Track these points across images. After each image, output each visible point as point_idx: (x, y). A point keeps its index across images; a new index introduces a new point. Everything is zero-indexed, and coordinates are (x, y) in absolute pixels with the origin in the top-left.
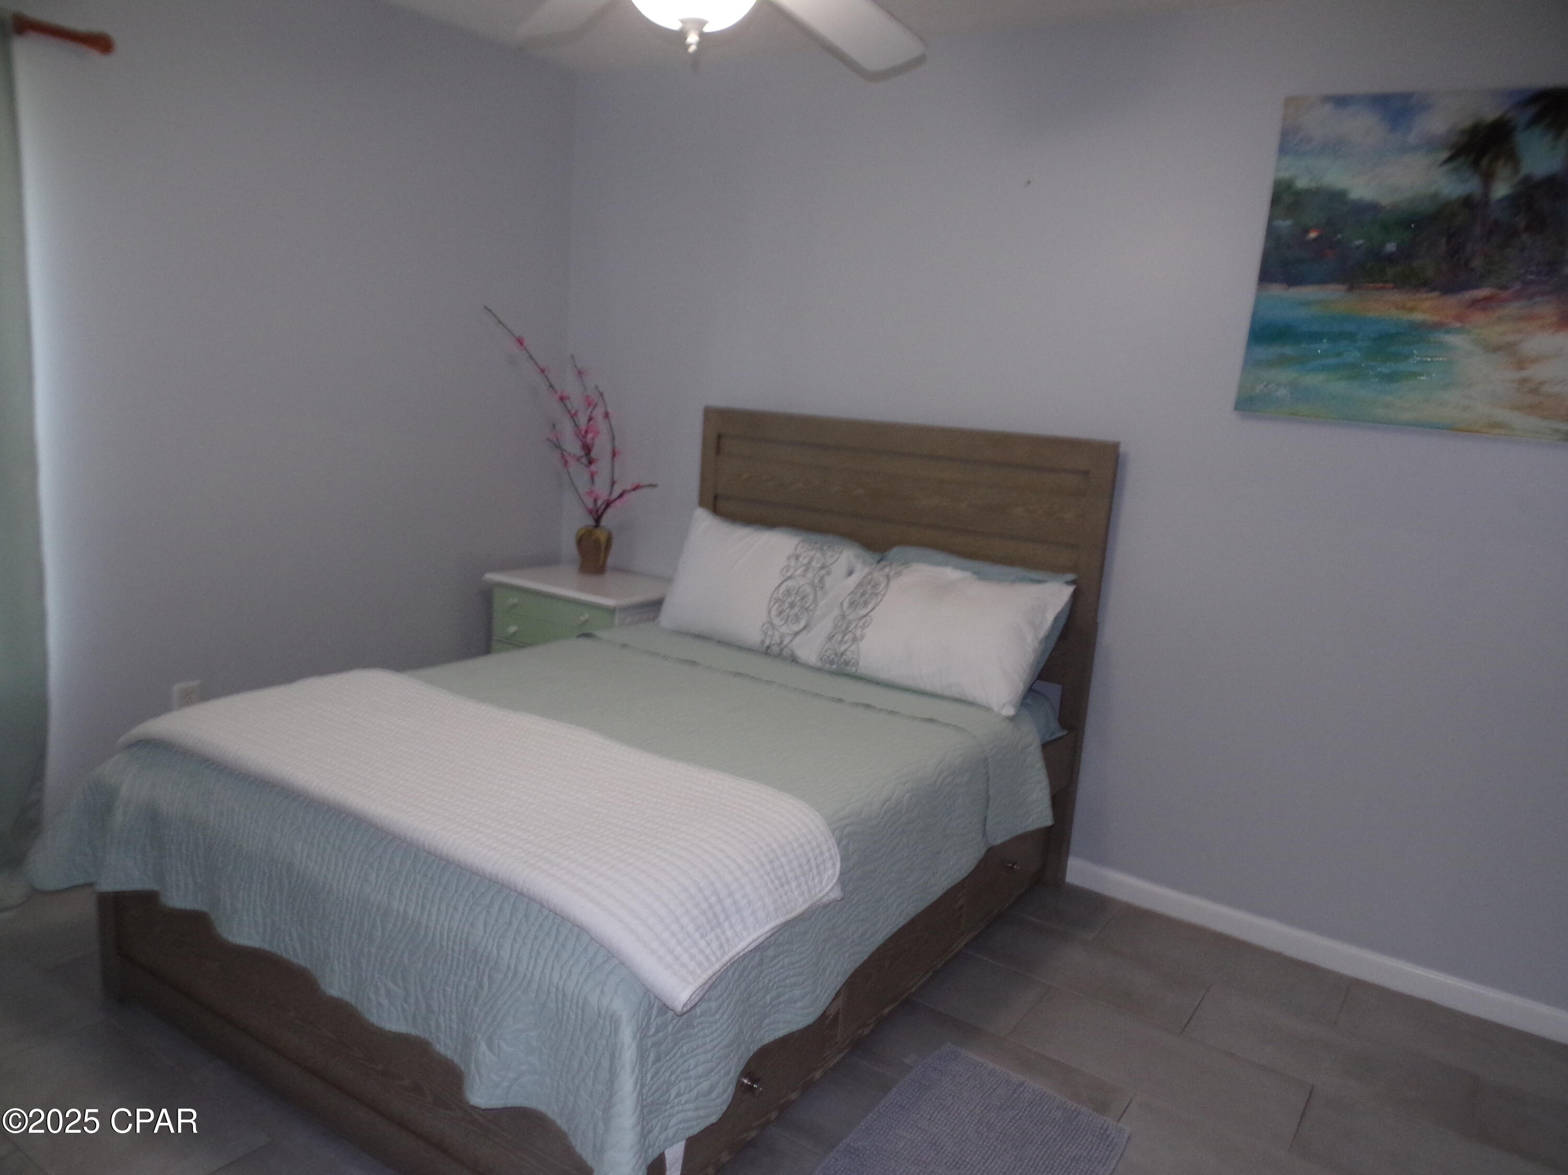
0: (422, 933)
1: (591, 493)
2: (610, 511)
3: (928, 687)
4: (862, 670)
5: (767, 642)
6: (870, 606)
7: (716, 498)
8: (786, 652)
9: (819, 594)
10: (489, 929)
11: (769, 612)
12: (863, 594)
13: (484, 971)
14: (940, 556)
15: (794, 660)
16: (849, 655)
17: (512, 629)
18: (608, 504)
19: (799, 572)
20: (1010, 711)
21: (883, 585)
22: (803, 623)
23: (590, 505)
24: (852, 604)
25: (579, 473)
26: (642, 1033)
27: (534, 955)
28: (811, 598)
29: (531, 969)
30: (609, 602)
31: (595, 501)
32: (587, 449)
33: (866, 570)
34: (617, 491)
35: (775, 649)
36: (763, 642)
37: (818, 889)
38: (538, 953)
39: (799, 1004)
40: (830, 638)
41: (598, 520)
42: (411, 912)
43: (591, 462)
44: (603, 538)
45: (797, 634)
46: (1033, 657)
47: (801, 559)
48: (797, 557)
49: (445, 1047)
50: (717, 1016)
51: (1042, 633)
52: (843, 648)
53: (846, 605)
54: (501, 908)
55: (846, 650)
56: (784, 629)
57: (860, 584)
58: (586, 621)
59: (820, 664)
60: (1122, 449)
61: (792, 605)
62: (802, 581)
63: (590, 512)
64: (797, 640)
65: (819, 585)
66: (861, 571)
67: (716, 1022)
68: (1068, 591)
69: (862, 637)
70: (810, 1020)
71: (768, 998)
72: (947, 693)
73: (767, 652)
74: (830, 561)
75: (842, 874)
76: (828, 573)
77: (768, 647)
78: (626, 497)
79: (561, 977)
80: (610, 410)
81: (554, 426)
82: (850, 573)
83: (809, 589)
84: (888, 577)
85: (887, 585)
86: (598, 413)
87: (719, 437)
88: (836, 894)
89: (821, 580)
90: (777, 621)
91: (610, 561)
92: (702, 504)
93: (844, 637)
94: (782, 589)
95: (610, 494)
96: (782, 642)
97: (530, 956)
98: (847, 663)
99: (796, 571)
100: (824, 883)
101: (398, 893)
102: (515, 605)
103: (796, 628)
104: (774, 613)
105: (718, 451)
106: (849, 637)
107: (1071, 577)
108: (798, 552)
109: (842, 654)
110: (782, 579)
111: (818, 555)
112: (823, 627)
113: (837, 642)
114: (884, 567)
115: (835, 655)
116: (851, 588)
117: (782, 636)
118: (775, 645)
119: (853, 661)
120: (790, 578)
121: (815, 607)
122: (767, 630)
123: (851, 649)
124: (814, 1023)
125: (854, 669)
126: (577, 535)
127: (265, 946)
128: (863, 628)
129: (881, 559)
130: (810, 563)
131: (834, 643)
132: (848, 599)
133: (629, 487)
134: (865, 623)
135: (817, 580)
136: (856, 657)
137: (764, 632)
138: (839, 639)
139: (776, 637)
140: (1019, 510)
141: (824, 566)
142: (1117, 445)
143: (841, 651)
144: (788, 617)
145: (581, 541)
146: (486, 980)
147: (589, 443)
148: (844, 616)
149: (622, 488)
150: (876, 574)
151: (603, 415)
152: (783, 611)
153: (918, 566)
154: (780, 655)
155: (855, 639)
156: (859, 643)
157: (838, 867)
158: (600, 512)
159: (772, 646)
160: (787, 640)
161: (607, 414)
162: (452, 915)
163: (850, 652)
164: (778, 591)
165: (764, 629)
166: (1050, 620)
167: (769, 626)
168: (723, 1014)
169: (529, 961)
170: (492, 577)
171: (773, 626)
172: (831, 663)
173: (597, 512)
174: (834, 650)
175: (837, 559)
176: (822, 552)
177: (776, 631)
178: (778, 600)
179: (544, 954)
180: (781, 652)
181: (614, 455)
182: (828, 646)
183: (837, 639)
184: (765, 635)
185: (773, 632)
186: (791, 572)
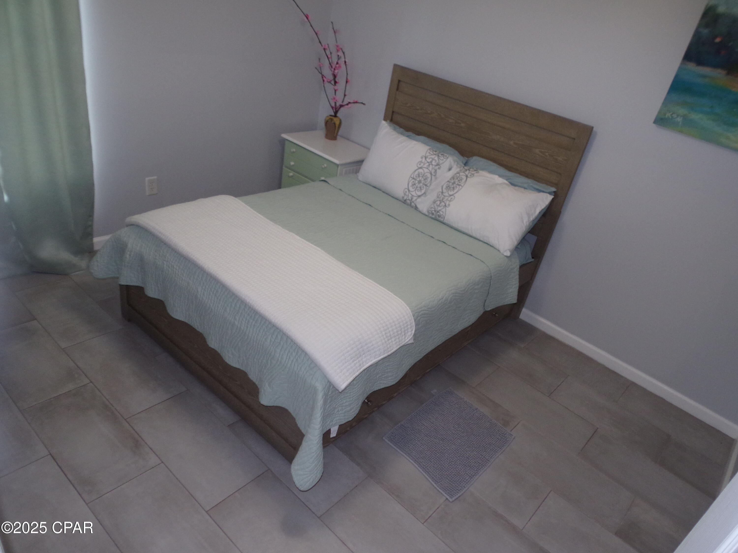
0: (246, 337)
1: (334, 98)
2: (342, 109)
3: (474, 235)
4: (445, 221)
5: (405, 198)
6: (455, 191)
7: (393, 112)
8: (413, 204)
9: (433, 177)
10: (272, 343)
11: (408, 184)
12: (454, 183)
13: (269, 359)
14: (495, 166)
15: (416, 208)
16: (441, 213)
17: (292, 163)
18: (341, 106)
19: (425, 166)
20: (508, 254)
21: (464, 181)
22: (423, 191)
23: (333, 105)
24: (448, 188)
25: (330, 88)
26: (326, 395)
27: (288, 358)
28: (429, 180)
29: (287, 362)
30: (337, 161)
31: (335, 103)
32: (335, 76)
33: (458, 170)
34: (345, 103)
35: (408, 202)
36: (403, 197)
37: (403, 340)
38: (290, 358)
39: (390, 378)
40: (434, 202)
41: (336, 112)
42: (242, 328)
43: (336, 82)
44: (337, 123)
45: (419, 196)
46: (524, 230)
47: (428, 159)
48: (426, 158)
49: (253, 376)
50: (356, 386)
51: (531, 219)
52: (439, 208)
53: (444, 187)
54: (277, 336)
55: (440, 210)
56: (414, 193)
57: (453, 178)
58: (325, 167)
59: (427, 214)
60: (594, 129)
61: (420, 182)
62: (426, 170)
63: (332, 107)
64: (419, 200)
65: (434, 174)
66: (455, 169)
67: (355, 388)
68: (550, 198)
69: (449, 205)
70: (394, 383)
71: (378, 377)
72: (481, 239)
73: (405, 202)
74: (441, 162)
75: (415, 335)
76: (439, 168)
77: (405, 200)
78: (350, 105)
79: (297, 369)
80: (347, 61)
81: (319, 59)
82: (450, 169)
83: (429, 175)
84: (467, 176)
85: (466, 179)
86: (342, 61)
87: (399, 81)
88: (412, 341)
89: (436, 171)
90: (411, 189)
91: (340, 133)
92: (385, 119)
93: (441, 203)
94: (417, 173)
95: (343, 102)
96: (412, 199)
97: (287, 358)
98: (439, 216)
99: (424, 164)
100: (406, 338)
101: (238, 319)
102: (294, 152)
103: (419, 193)
104: (410, 184)
105: (397, 89)
106: (443, 204)
107: (554, 189)
108: (427, 155)
109: (438, 212)
110: (417, 168)
111: (436, 158)
112: (432, 196)
113: (437, 205)
114: (466, 170)
115: (435, 211)
116: (448, 179)
117: (413, 196)
118: (409, 200)
119: (442, 216)
120: (421, 168)
121: (430, 185)
122: (406, 192)
123: (442, 210)
124: (395, 384)
125: (442, 220)
126: (325, 119)
127: (186, 321)
128: (450, 201)
129: (466, 164)
130: (431, 162)
131: (435, 205)
132: (446, 184)
133: (352, 101)
134: (452, 198)
135: (433, 171)
136: (444, 215)
137: (405, 192)
138: (438, 204)
139: (410, 196)
140: (537, 151)
141: (438, 165)
142: (593, 128)
143: (438, 210)
144: (417, 187)
145: (326, 123)
146: (269, 362)
147: (335, 74)
148: (442, 193)
149: (349, 101)
150: (461, 174)
151: (344, 62)
152: (415, 184)
153: (482, 173)
154: (410, 205)
155: (445, 206)
156: (447, 208)
157: (413, 332)
158: (337, 109)
159: (407, 200)
160: (414, 198)
161: (345, 62)
162: (258, 334)
163: (442, 211)
164: (414, 175)
165: (405, 191)
166: (538, 212)
167: (407, 190)
168: (359, 385)
169: (286, 360)
170: (284, 136)
171: (409, 191)
172: (433, 214)
173: (336, 109)
174: (435, 208)
175: (444, 162)
176: (438, 156)
177: (410, 193)
178: (414, 178)
179: (292, 359)
180: (411, 203)
181: (347, 82)
182: (433, 206)
183: (437, 204)
184: (405, 194)
185: (409, 194)
186: (422, 165)
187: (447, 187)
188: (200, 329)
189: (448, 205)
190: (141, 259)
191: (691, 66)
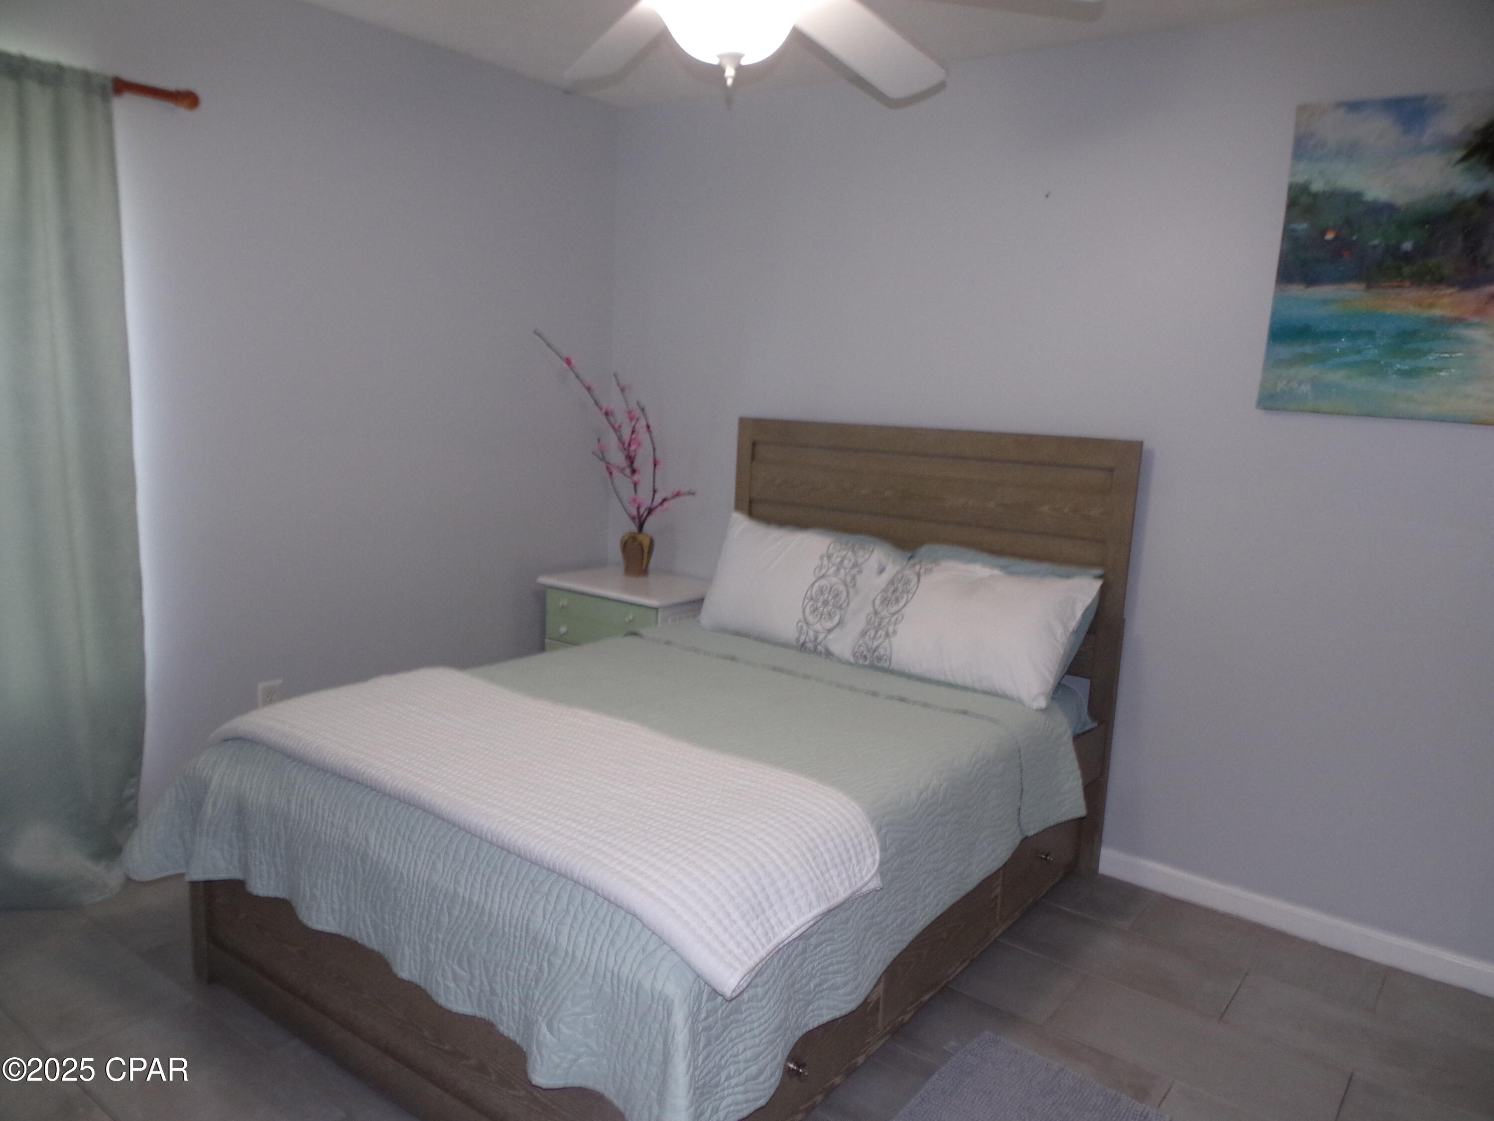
0: (486, 919)
1: (634, 500)
3: (959, 681)
4: (895, 666)
5: (802, 638)
6: (902, 603)
7: (751, 502)
8: (820, 648)
9: (851, 590)
10: (548, 916)
11: (804, 611)
12: (895, 591)
13: (544, 957)
14: (969, 553)
15: (828, 654)
16: (881, 651)
17: (563, 629)
18: (650, 511)
19: (831, 571)
20: (1042, 703)
21: (914, 583)
22: (836, 620)
23: (634, 512)
24: (885, 601)
25: (623, 483)
26: (694, 1016)
27: (590, 941)
28: (844, 595)
29: (587, 954)
30: (654, 603)
31: (638, 508)
32: (631, 459)
33: (898, 568)
34: (658, 499)
35: (810, 645)
36: (798, 639)
38: (594, 940)
39: (841, 992)
40: (864, 633)
41: (641, 527)
42: (475, 899)
43: (634, 471)
44: (646, 543)
45: (830, 631)
46: (1062, 652)
47: (833, 558)
48: (829, 557)
49: (508, 1028)
50: (764, 1002)
51: (1073, 625)
52: (876, 644)
53: (878, 602)
54: (558, 897)
55: (877, 647)
56: (818, 627)
57: (892, 582)
59: (852, 660)
60: (1146, 446)
61: (826, 603)
62: (834, 580)
63: (633, 518)
64: (831, 636)
65: (851, 584)
66: (891, 570)
67: (763, 1008)
68: (1097, 584)
69: (895, 632)
70: (852, 1006)
71: (812, 985)
72: (977, 686)
73: (803, 647)
74: (860, 560)
75: (882, 864)
76: (860, 572)
77: (804, 643)
78: (666, 505)
79: (616, 962)
80: (651, 423)
81: (599, 440)
82: (881, 571)
83: (842, 588)
84: (919, 576)
85: (919, 581)
86: (641, 426)
87: (754, 444)
88: (876, 884)
89: (854, 578)
90: (810, 619)
91: (653, 563)
92: (738, 507)
93: (876, 632)
94: (816, 586)
95: (652, 502)
96: (816, 639)
97: (587, 942)
98: (879, 659)
99: (828, 570)
100: (864, 873)
101: (463, 881)
103: (829, 625)
104: (808, 611)
105: (753, 457)
106: (882, 633)
107: (1099, 571)
108: (831, 551)
109: (875, 650)
110: (814, 579)
111: (850, 554)
112: (856, 623)
113: (870, 639)
114: (914, 565)
115: (868, 651)
116: (883, 586)
117: (816, 632)
118: (810, 641)
119: (885, 656)
120: (823, 577)
121: (848, 605)
122: (802, 627)
123: (882, 645)
124: (856, 1010)
125: (886, 665)
126: (622, 540)
127: (342, 932)
128: (895, 624)
129: (911, 558)
130: (842, 562)
131: (867, 639)
132: (880, 596)
133: (669, 495)
134: (897, 619)
135: (849, 579)
136: (888, 653)
137: (799, 629)
138: (872, 635)
139: (811, 633)
140: (1045, 508)
141: (855, 565)
142: (1142, 443)
143: (874, 647)
144: (822, 615)
145: (625, 546)
146: (545, 964)
147: (632, 454)
148: (876, 613)
149: (664, 496)
150: (907, 572)
151: (645, 428)
152: (816, 610)
153: (947, 564)
154: (815, 651)
155: (888, 635)
156: (891, 639)
157: (878, 857)
158: (643, 518)
159: (807, 642)
160: (821, 637)
161: (648, 427)
162: (513, 902)
163: (883, 647)
164: (812, 590)
165: (799, 627)
166: (1079, 614)
167: (803, 624)
168: (769, 1000)
169: (585, 948)
170: (544, 580)
171: (807, 624)
172: (865, 658)
173: (640, 519)
174: (867, 646)
175: (868, 559)
176: (853, 551)
177: (810, 628)
178: (811, 599)
179: (599, 941)
180: (815, 647)
181: (655, 465)
182: (861, 642)
183: (870, 635)
184: (800, 632)
185: (808, 629)
186: (824, 571)
187: (882, 602)
188: (373, 943)
189: (893, 633)
190: (241, 810)
191: (1297, 291)
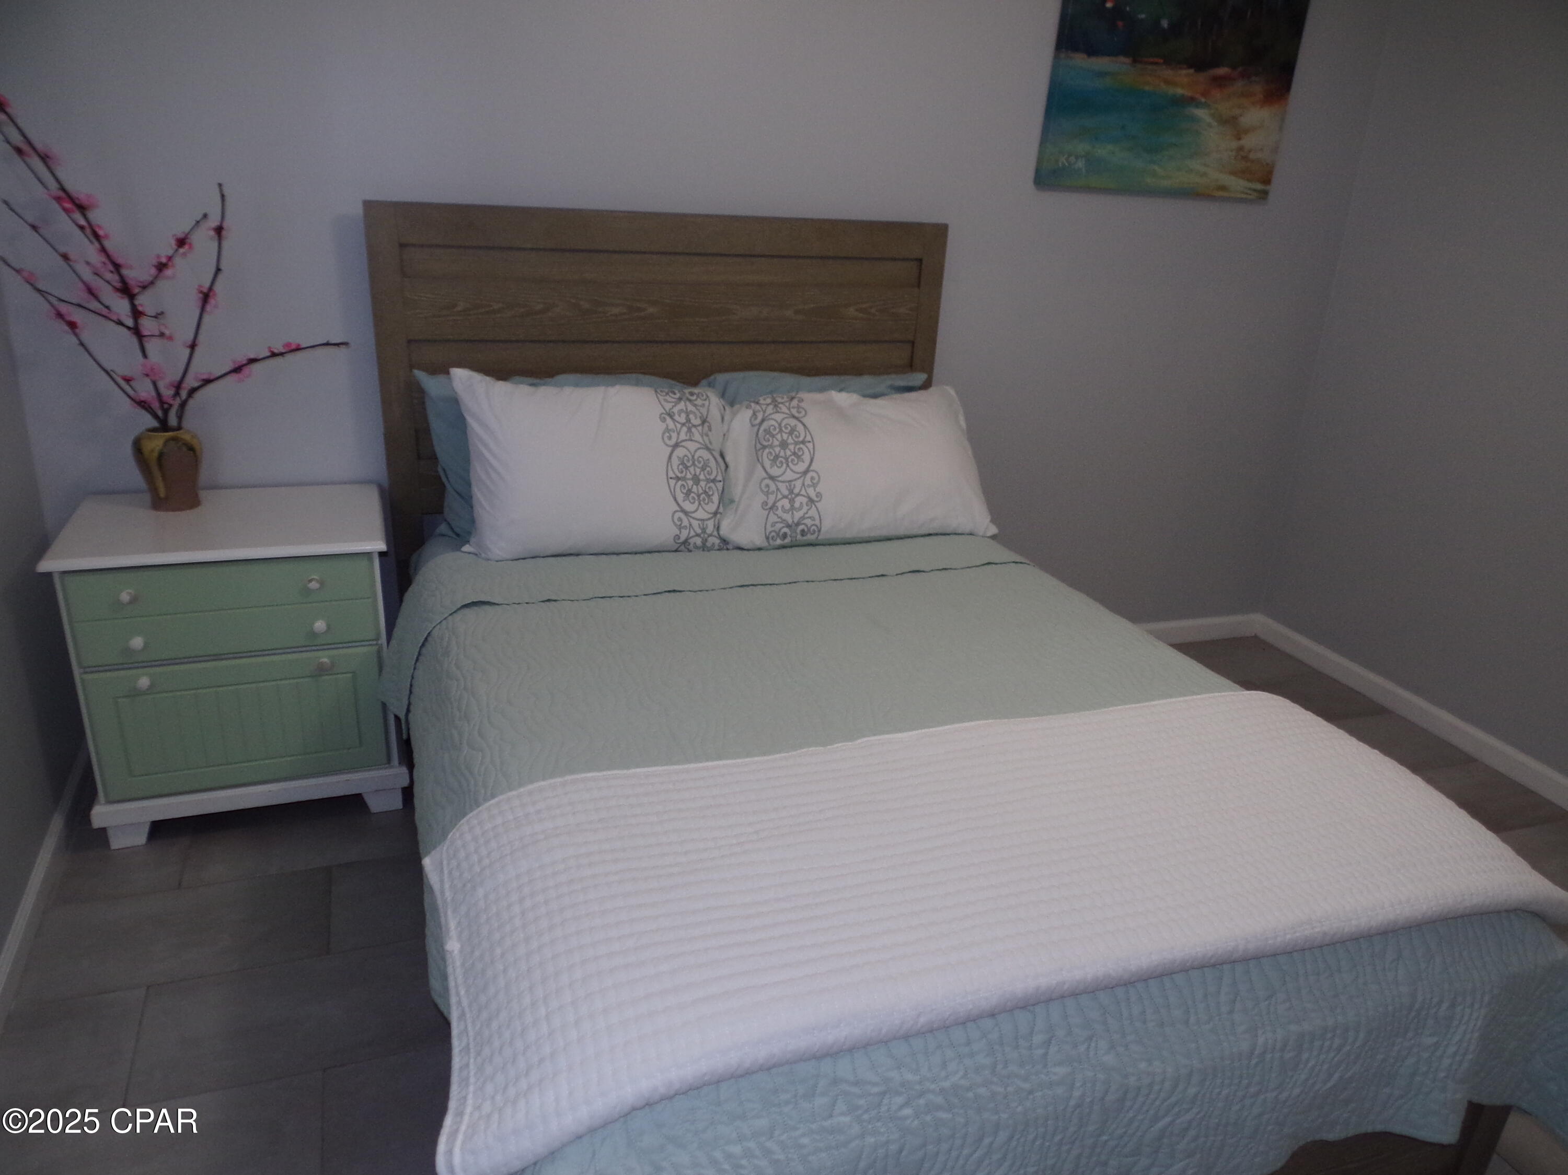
5: (684, 535)
8: (714, 540)
9: (718, 458)
11: (675, 499)
12: (784, 444)
15: (729, 545)
16: (807, 522)
19: (684, 435)
35: (697, 540)
36: (677, 537)
40: (771, 508)
47: (678, 419)
48: (670, 416)
52: (796, 515)
53: (768, 462)
55: (803, 518)
56: (702, 514)
59: (765, 544)
62: (691, 446)
64: (724, 523)
65: (712, 447)
69: (819, 495)
73: (687, 545)
77: (687, 542)
90: (688, 507)
93: (791, 501)
96: (704, 530)
98: (806, 532)
99: (678, 433)
103: (716, 507)
104: (680, 497)
106: (800, 500)
109: (798, 524)
110: (668, 450)
113: (784, 511)
115: (789, 526)
117: (701, 520)
118: (696, 535)
119: (814, 527)
120: (677, 445)
122: (680, 519)
123: (810, 514)
125: (818, 537)
128: (815, 485)
131: (780, 512)
134: (812, 478)
136: (818, 522)
137: (679, 523)
138: (787, 506)
139: (695, 524)
143: (794, 520)
144: (700, 496)
148: (773, 478)
152: (690, 491)
154: (707, 546)
155: (811, 501)
156: (818, 504)
159: (691, 538)
160: (710, 525)
163: (810, 518)
164: (671, 466)
165: (676, 520)
167: (681, 515)
171: (686, 513)
172: (785, 536)
174: (783, 521)
176: (689, 400)
177: (691, 517)
178: (678, 479)
180: (705, 541)
182: (773, 518)
183: (783, 506)
184: (680, 528)
185: (689, 520)
186: (674, 435)
189: (817, 496)
